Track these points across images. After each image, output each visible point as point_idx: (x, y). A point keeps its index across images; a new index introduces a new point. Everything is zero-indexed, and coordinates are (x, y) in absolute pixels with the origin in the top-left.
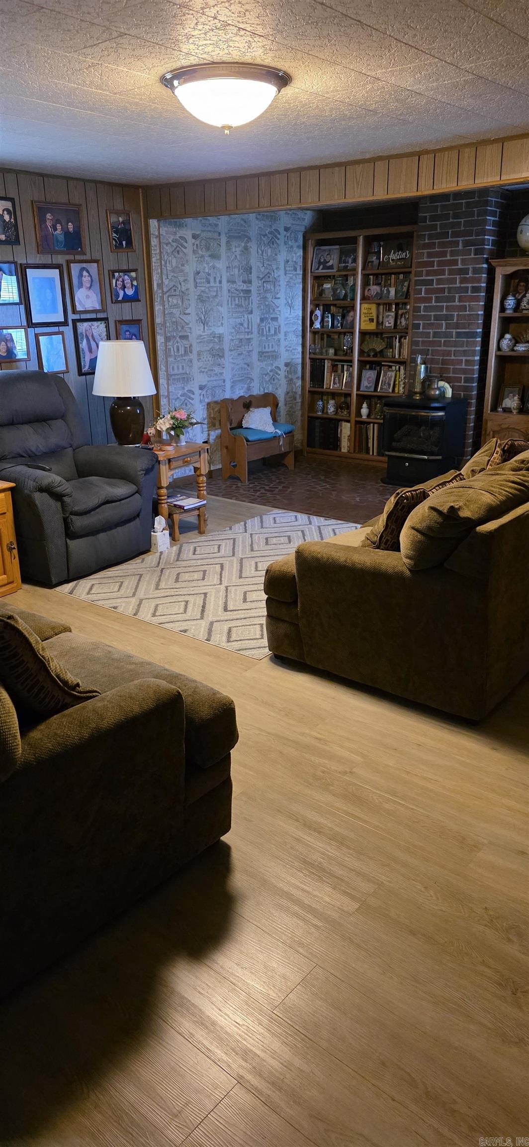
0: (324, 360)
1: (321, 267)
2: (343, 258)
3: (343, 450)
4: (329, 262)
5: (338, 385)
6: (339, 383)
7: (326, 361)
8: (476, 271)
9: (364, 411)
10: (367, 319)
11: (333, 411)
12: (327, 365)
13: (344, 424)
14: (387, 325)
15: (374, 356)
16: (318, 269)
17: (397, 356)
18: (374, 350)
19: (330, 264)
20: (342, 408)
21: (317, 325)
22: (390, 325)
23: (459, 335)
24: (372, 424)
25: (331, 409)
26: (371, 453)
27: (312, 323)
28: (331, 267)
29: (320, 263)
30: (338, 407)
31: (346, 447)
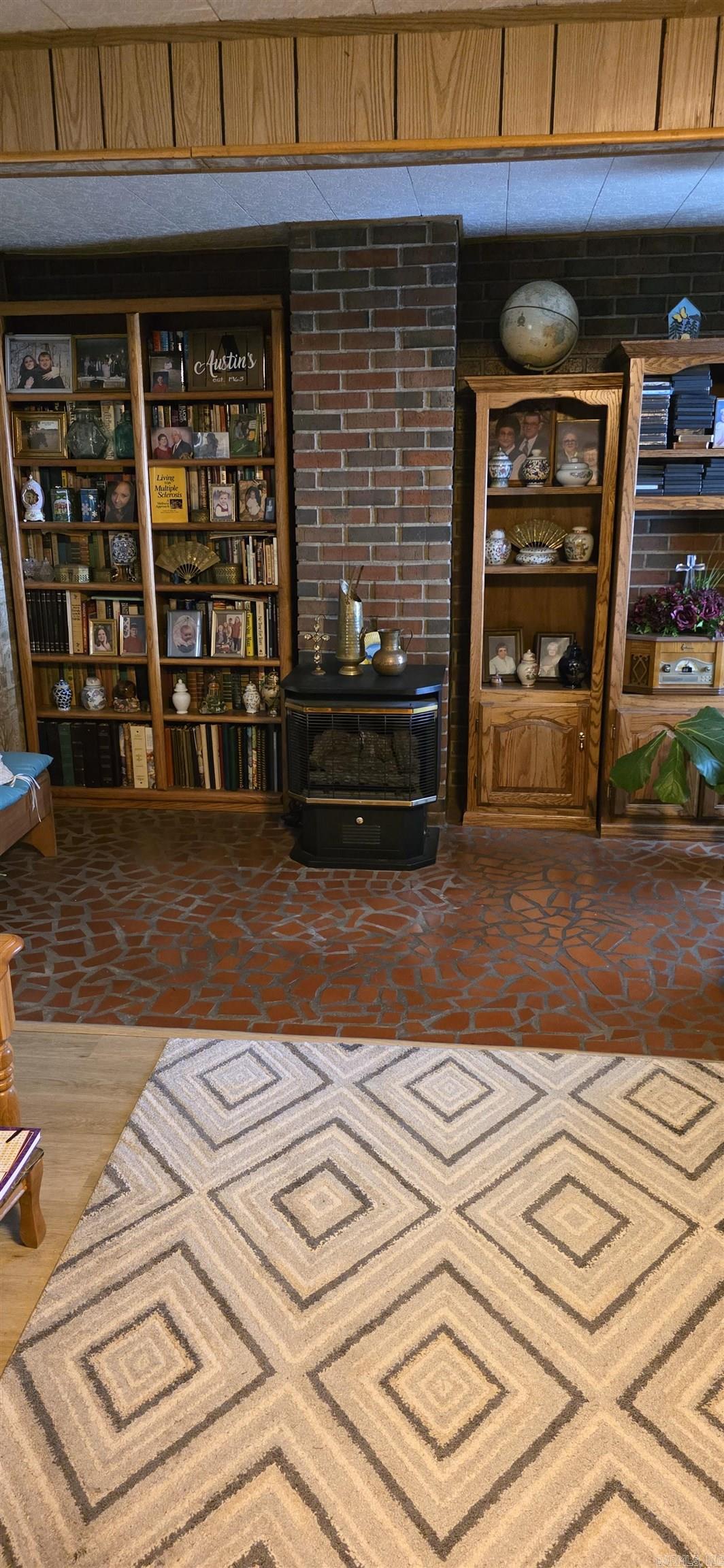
0: (63, 591)
1: (30, 381)
2: (87, 364)
3: (137, 785)
4: (50, 370)
5: (108, 646)
6: (109, 641)
7: (68, 594)
8: (436, 400)
9: (182, 698)
10: (166, 500)
11: (101, 703)
12: (72, 603)
13: (134, 729)
14: (219, 513)
15: (194, 580)
16: (22, 386)
17: (253, 581)
18: (189, 567)
19: (53, 374)
20: (122, 696)
21: (36, 514)
22: (225, 514)
23: (407, 534)
24: (203, 727)
25: (95, 697)
26: (208, 786)
27: (22, 510)
28: (57, 383)
29: (25, 373)
30: (112, 694)
31: (146, 778)
